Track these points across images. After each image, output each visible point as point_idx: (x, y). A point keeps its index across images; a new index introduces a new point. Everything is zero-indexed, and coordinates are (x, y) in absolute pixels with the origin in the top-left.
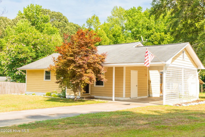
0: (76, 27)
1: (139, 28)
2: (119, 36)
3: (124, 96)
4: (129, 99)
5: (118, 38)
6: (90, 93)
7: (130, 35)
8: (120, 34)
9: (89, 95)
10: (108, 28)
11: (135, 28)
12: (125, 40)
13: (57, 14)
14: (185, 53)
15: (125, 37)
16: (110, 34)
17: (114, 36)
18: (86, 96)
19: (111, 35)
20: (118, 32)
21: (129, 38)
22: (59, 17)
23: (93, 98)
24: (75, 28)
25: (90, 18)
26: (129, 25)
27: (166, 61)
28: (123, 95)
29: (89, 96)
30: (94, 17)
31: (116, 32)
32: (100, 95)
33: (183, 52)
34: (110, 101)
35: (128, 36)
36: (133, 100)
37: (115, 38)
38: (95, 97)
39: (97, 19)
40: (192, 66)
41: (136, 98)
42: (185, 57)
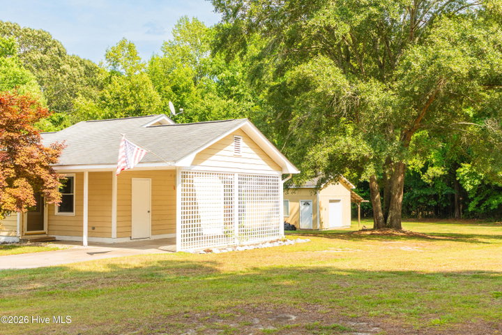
0: (87, 67)
1: (234, 71)
2: (188, 91)
3: (114, 234)
4: (127, 240)
5: (184, 94)
6: (45, 230)
7: (213, 87)
8: (190, 85)
9: (45, 233)
10: (161, 72)
11: (227, 71)
12: (202, 101)
13: (40, 35)
14: (241, 141)
15: (201, 94)
16: (165, 86)
17: (175, 89)
18: (33, 236)
19: (169, 88)
20: (185, 80)
21: (211, 95)
22: (42, 41)
23: (53, 240)
24: (83, 69)
25: (113, 48)
26: (211, 65)
27: (175, 161)
28: (113, 231)
29: (45, 236)
30: (122, 45)
31: (181, 81)
32: (67, 233)
33: (237, 139)
34: (76, 247)
35: (208, 90)
36: (139, 242)
37: (176, 93)
38: (58, 238)
39: (130, 48)
40: (264, 168)
41: (148, 239)
42: (242, 149)
